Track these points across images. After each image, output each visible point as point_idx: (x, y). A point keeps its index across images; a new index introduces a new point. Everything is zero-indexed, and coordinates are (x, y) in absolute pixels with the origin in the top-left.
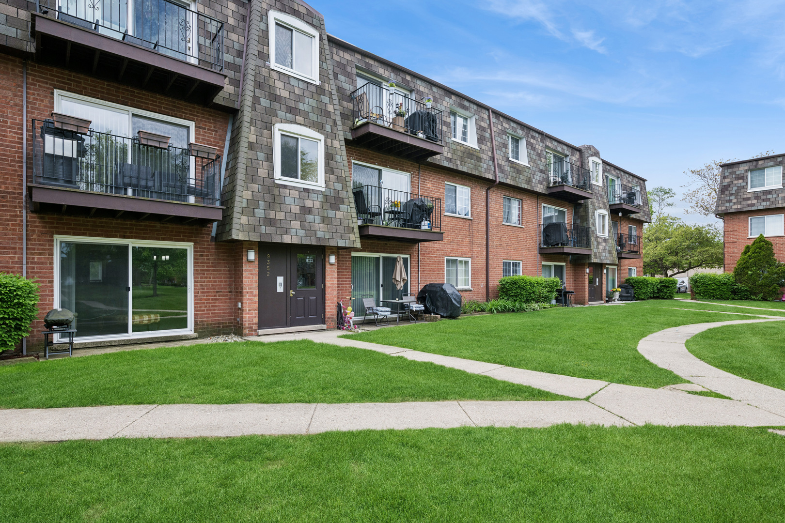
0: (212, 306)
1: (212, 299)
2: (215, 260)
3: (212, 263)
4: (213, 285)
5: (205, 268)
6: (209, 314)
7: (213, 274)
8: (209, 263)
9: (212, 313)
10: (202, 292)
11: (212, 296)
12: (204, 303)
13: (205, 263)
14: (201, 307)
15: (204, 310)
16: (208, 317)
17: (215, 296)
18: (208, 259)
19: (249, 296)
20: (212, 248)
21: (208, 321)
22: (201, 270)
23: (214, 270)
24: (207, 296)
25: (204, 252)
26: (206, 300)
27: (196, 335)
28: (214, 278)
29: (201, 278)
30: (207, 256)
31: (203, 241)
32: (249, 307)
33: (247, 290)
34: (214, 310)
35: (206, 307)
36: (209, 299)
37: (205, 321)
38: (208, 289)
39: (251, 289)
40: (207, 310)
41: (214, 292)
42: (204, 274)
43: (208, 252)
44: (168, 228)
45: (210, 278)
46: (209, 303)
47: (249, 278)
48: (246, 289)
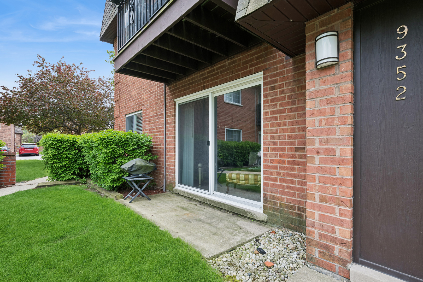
0: (289, 175)
1: (289, 162)
2: (293, 90)
3: (289, 97)
4: (289, 137)
5: (278, 108)
6: (283, 187)
7: (291, 117)
8: (284, 98)
9: (288, 187)
10: (274, 150)
11: (288, 156)
12: (276, 168)
13: (278, 99)
14: (271, 173)
15: (276, 180)
16: (283, 193)
17: (293, 156)
18: (282, 92)
19: (322, 161)
20: (288, 72)
21: (282, 199)
22: (273, 112)
23: (291, 110)
24: (281, 156)
25: (276, 81)
26: (279, 162)
27: (264, 217)
28: (292, 124)
29: (272, 125)
30: (280, 87)
31: (275, 63)
32: (321, 189)
33: (317, 146)
34: (292, 182)
35: (279, 174)
36: (283, 162)
37: (278, 198)
38: (281, 143)
39: (327, 141)
40: (281, 180)
41: (291, 149)
42: (276, 119)
43: (283, 79)
44: (235, 62)
45: (285, 125)
46: (284, 168)
47: (321, 113)
48: (313, 142)
